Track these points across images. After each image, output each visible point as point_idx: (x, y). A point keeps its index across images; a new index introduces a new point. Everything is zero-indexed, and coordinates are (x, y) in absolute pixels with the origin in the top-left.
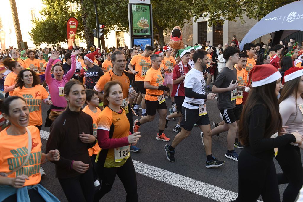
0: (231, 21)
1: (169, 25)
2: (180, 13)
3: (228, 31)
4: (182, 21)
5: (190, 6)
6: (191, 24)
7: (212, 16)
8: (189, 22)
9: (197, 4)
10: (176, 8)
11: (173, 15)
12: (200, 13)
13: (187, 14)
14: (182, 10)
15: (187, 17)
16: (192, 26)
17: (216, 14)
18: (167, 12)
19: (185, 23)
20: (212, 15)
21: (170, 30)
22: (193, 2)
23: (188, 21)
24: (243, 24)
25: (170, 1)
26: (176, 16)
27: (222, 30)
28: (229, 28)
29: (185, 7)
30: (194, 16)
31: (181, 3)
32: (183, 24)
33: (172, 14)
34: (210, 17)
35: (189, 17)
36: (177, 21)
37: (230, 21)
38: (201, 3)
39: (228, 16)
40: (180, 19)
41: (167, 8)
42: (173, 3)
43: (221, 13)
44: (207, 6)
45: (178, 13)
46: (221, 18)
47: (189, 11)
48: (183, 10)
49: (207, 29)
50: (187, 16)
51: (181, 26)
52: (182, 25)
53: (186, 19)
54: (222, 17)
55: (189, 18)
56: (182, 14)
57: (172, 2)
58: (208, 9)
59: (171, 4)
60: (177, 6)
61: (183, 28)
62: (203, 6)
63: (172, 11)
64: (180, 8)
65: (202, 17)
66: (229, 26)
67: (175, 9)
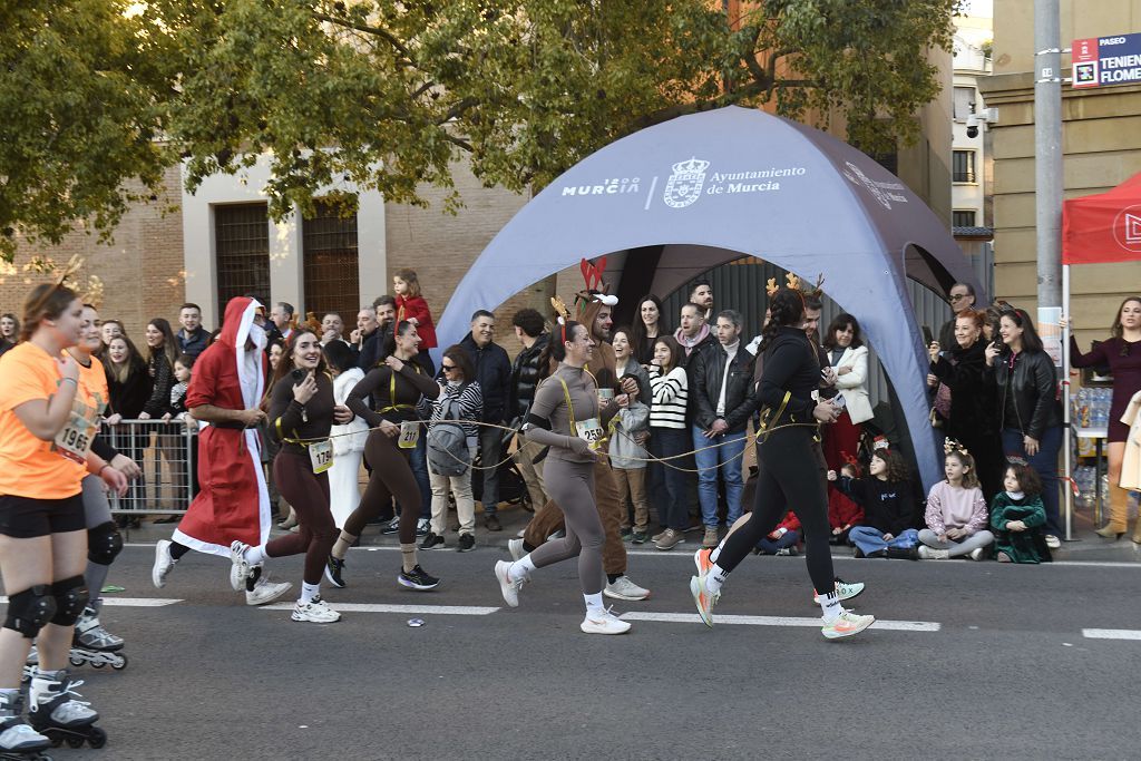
0: (399, 201)
1: (25, 206)
2: (97, 139)
3: (388, 260)
4: (112, 187)
5: (159, 100)
6: (171, 210)
7: (287, 168)
8: (153, 198)
9: (199, 92)
10: (68, 107)
11: (55, 149)
12: (219, 145)
13: (141, 149)
14: (105, 121)
15: (143, 164)
16: (179, 222)
17: (306, 153)
18: (13, 122)
19: (130, 198)
20: (284, 157)
21: (36, 234)
22: (178, 88)
23: (150, 192)
24: (455, 214)
25: (33, 67)
26: (73, 156)
27: (355, 253)
28: (390, 246)
29: (128, 103)
30: (183, 155)
31: (100, 83)
32: (117, 202)
33: (47, 138)
34: (277, 171)
35: (151, 166)
36: (75, 182)
37: (393, 203)
38: (220, 86)
39: (380, 173)
40: (96, 170)
41: (12, 103)
42: (48, 76)
43: (336, 155)
44: (254, 107)
45: (81, 134)
46: (340, 183)
47: (156, 130)
48: (117, 121)
49: (266, 242)
50: (142, 156)
51: (106, 215)
52: (111, 208)
53: (138, 175)
54: (347, 178)
55: (157, 169)
56: (110, 143)
57: (46, 71)
58: (263, 126)
59: (39, 82)
60: (73, 97)
61: (116, 223)
62: (230, 104)
63: (48, 125)
64: (97, 111)
65: (232, 172)
66: (388, 232)
67: (65, 114)
